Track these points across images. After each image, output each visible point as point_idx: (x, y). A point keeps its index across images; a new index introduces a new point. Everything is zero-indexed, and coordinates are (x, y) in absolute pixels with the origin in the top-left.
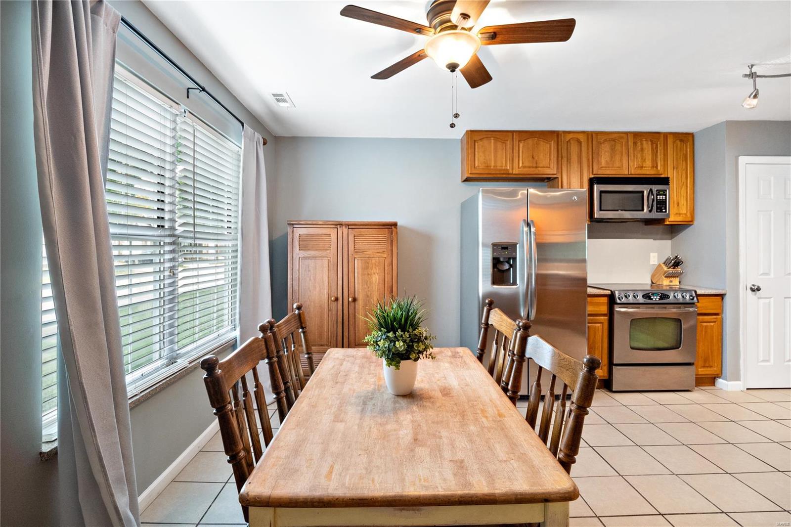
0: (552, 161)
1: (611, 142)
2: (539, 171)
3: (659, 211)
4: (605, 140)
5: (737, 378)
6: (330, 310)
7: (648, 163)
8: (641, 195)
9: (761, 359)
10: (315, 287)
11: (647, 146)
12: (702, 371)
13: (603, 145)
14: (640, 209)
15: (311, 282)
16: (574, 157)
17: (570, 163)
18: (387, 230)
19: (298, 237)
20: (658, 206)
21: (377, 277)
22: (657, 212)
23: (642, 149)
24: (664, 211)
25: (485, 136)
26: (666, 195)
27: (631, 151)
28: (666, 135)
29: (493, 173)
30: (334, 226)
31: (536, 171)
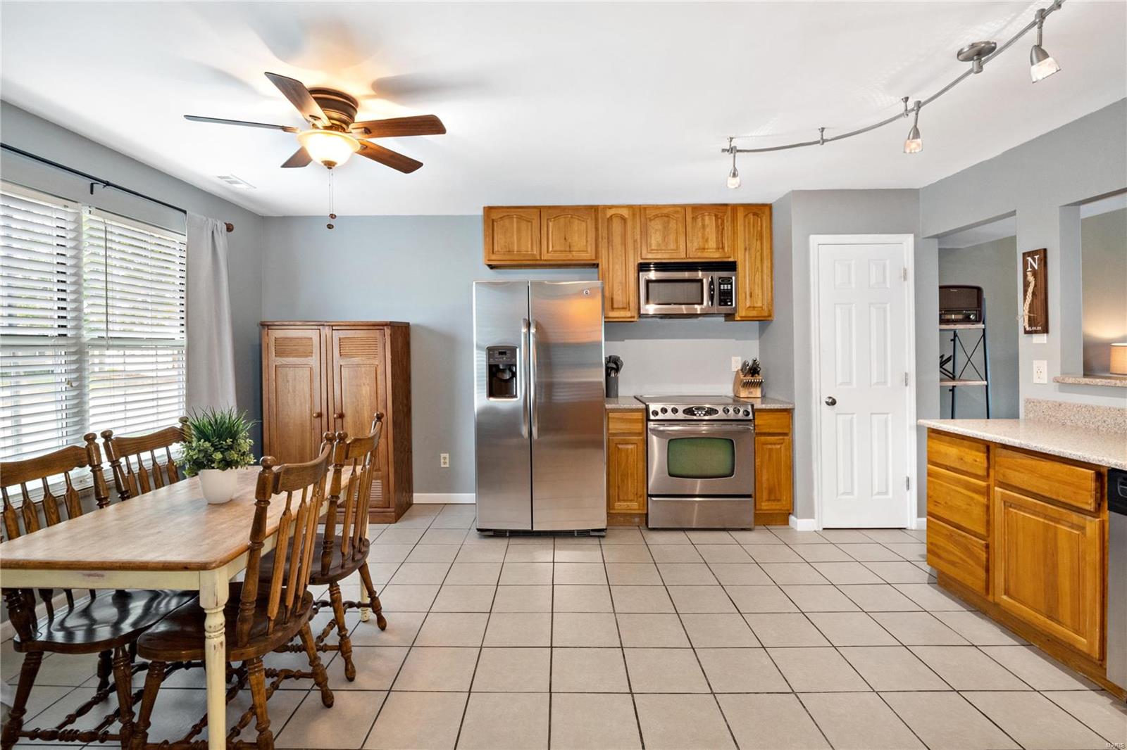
0: (589, 243)
1: (664, 218)
2: (573, 256)
3: (723, 304)
4: (656, 216)
5: (810, 515)
6: (313, 428)
7: (712, 244)
8: (699, 284)
9: (842, 491)
10: (295, 403)
11: (710, 222)
12: (766, 506)
13: (653, 222)
14: (700, 302)
15: (289, 395)
16: (617, 239)
17: (612, 246)
18: (378, 331)
19: (274, 341)
20: (722, 298)
21: (368, 388)
22: (720, 305)
23: (704, 227)
24: (729, 303)
25: (505, 214)
26: (731, 284)
27: (689, 229)
28: (735, 208)
29: (516, 259)
30: (316, 327)
31: (570, 256)
